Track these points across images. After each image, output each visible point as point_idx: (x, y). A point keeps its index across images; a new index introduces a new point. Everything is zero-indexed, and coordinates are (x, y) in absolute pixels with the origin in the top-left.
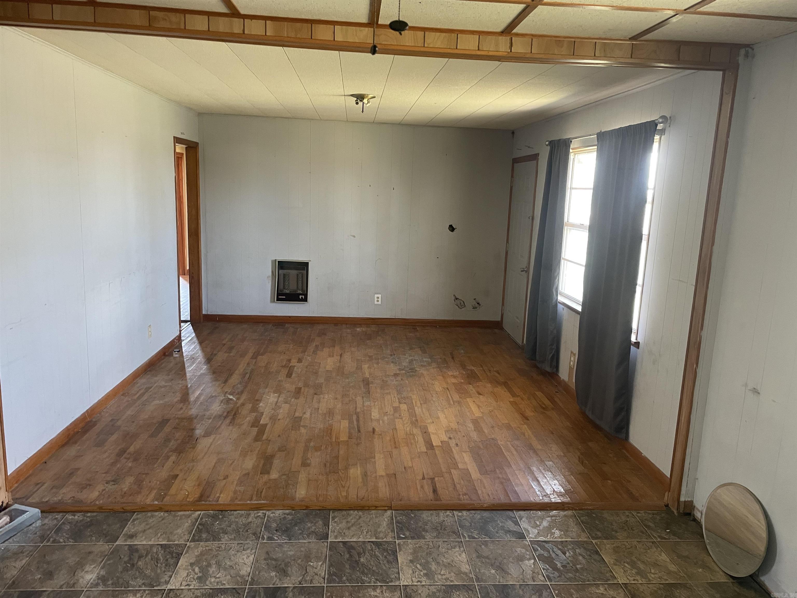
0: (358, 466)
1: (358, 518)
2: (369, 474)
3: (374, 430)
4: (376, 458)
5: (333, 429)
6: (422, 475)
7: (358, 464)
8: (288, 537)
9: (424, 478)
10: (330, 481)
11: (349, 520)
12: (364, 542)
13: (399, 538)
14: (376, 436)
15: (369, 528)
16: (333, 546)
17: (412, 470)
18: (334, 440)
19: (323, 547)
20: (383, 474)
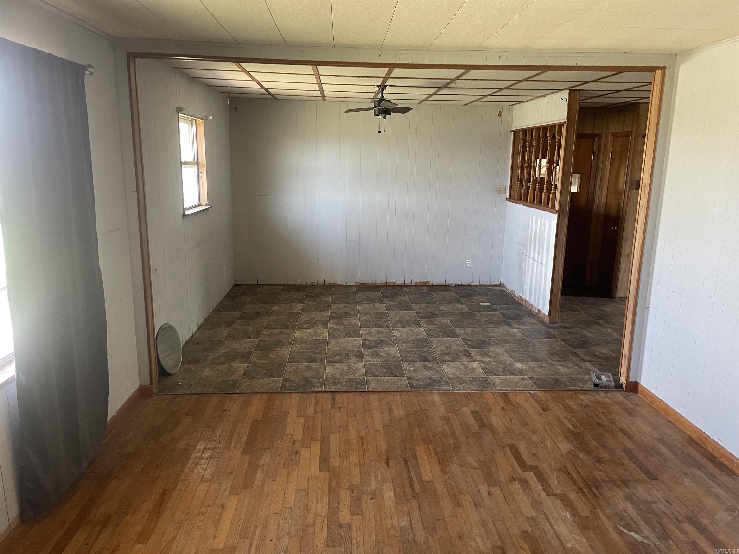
0: (397, 418)
1: (391, 387)
2: (387, 411)
3: (388, 464)
4: (381, 426)
5: (438, 464)
6: (341, 411)
7: (398, 420)
8: (431, 379)
9: (340, 408)
10: (417, 405)
11: (396, 386)
12: (385, 376)
13: (364, 379)
14: (384, 453)
15: (383, 382)
16: (403, 375)
17: (348, 415)
18: (430, 446)
19: (408, 374)
20: (375, 412)
